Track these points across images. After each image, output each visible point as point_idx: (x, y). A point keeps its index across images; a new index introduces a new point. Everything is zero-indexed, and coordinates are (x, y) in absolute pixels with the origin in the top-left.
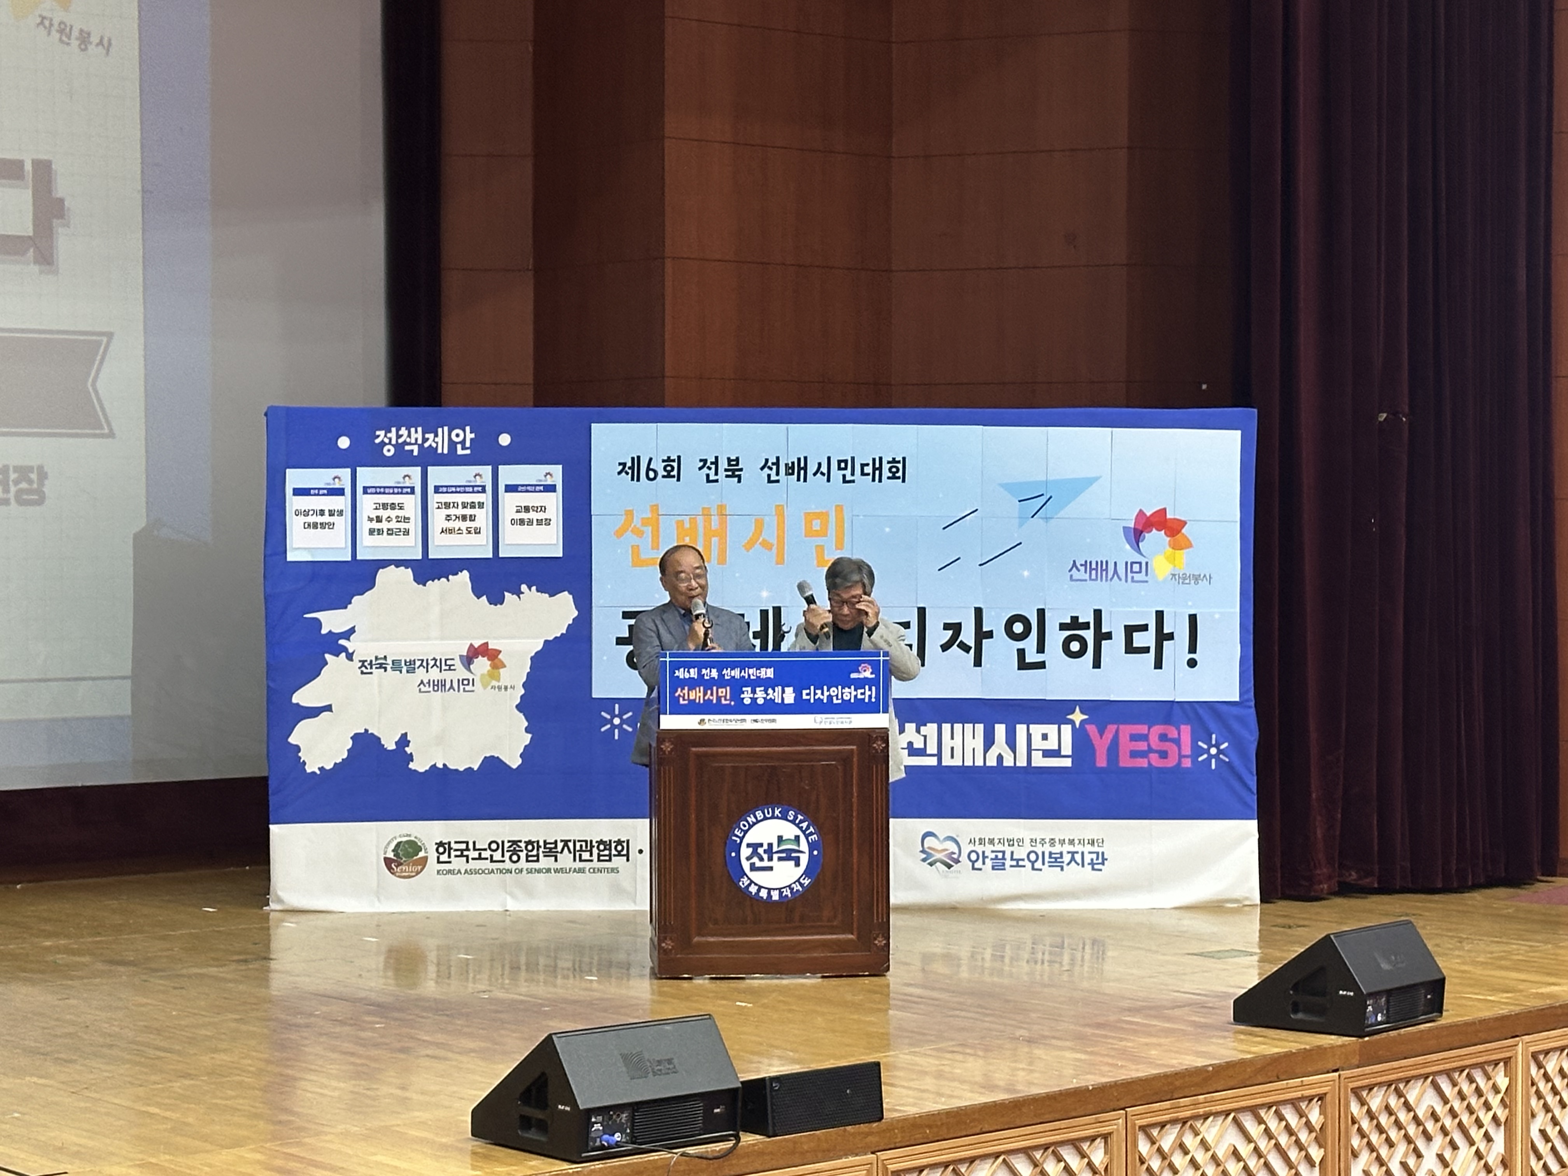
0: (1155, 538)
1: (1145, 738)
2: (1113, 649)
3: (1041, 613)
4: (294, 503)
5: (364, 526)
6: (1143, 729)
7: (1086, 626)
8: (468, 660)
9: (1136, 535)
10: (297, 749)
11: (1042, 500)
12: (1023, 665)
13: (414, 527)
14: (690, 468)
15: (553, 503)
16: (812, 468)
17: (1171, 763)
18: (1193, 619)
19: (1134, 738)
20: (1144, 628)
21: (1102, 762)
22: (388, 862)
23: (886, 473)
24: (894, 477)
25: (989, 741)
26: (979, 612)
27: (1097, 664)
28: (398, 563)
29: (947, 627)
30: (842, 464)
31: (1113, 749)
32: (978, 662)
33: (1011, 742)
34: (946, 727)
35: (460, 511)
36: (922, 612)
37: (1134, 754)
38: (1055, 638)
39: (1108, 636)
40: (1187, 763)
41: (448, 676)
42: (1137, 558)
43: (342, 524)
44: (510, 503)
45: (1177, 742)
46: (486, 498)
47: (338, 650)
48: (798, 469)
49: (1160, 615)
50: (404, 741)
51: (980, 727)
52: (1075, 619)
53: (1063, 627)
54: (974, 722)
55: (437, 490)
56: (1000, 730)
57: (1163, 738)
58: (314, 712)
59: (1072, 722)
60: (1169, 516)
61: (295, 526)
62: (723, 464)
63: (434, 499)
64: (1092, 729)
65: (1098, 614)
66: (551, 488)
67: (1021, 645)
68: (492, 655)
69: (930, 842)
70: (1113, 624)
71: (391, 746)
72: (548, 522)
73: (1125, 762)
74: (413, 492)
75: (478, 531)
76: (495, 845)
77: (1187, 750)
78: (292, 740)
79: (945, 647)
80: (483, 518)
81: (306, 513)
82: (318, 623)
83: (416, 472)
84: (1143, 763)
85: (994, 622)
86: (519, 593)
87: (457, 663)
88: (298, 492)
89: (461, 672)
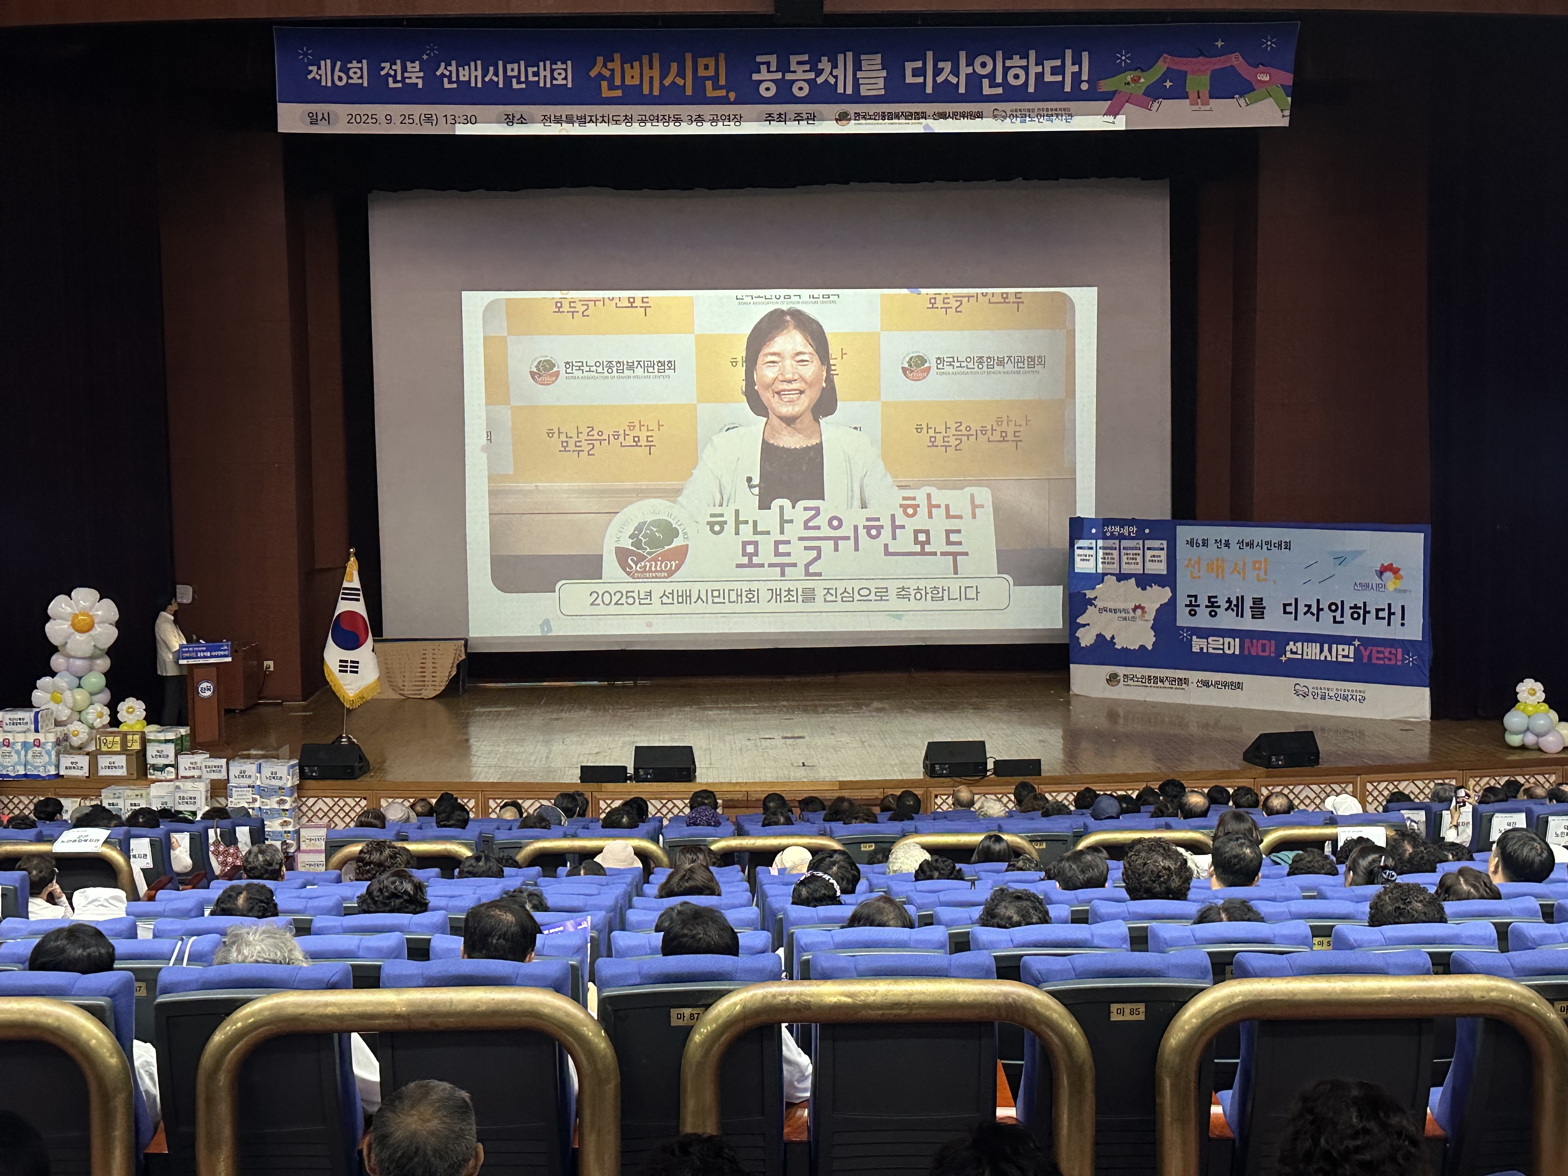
0: (1388, 575)
1: (1383, 652)
2: (1371, 617)
3: (1342, 602)
4: (1077, 552)
5: (1100, 561)
6: (1382, 649)
7: (1360, 608)
8: (1134, 610)
9: (1381, 573)
10: (1078, 638)
11: (1342, 559)
12: (1335, 622)
13: (1116, 561)
14: (1211, 542)
15: (1163, 554)
16: (1255, 544)
17: (1393, 662)
18: (1403, 607)
19: (1378, 652)
20: (1383, 610)
21: (1365, 660)
22: (1107, 680)
23: (1283, 546)
24: (1286, 548)
25: (1322, 651)
26: (1318, 601)
27: (1364, 623)
28: (1111, 574)
29: (1306, 606)
30: (1267, 543)
31: (1370, 657)
32: (1318, 620)
33: (1330, 651)
34: (1305, 644)
35: (1131, 556)
36: (1296, 600)
37: (1378, 658)
38: (1348, 612)
39: (1369, 612)
40: (1399, 663)
41: (1127, 615)
42: (1380, 582)
43: (1093, 559)
44: (1149, 553)
45: (1396, 655)
46: (1141, 552)
47: (1092, 604)
48: (1250, 544)
49: (1389, 605)
50: (1113, 638)
51: (1318, 645)
52: (1356, 605)
53: (1351, 608)
54: (1316, 642)
55: (1124, 548)
56: (1326, 646)
57: (1390, 653)
58: (1084, 626)
59: (1354, 645)
60: (1394, 566)
61: (1077, 559)
62: (1223, 542)
63: (1123, 552)
64: (1361, 647)
65: (1365, 604)
66: (1162, 549)
67: (1334, 614)
68: (1143, 608)
69: (1297, 687)
70: (1371, 608)
71: (1109, 639)
72: (1161, 561)
73: (1375, 661)
74: (1115, 549)
75: (1137, 564)
76: (1143, 677)
77: (1399, 657)
78: (1077, 635)
79: (1305, 614)
80: (1139, 559)
81: (1081, 556)
82: (1085, 594)
83: (1117, 541)
84: (1382, 662)
85: (1324, 605)
86: (1151, 586)
87: (1131, 611)
88: (1079, 548)
89: (1132, 614)
